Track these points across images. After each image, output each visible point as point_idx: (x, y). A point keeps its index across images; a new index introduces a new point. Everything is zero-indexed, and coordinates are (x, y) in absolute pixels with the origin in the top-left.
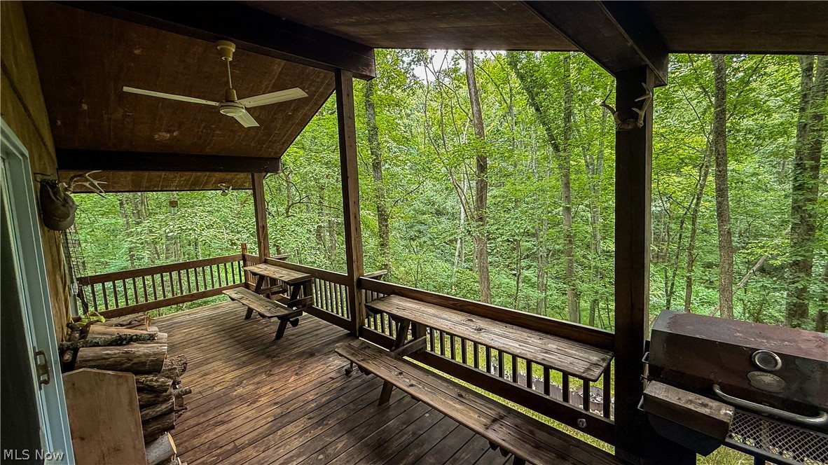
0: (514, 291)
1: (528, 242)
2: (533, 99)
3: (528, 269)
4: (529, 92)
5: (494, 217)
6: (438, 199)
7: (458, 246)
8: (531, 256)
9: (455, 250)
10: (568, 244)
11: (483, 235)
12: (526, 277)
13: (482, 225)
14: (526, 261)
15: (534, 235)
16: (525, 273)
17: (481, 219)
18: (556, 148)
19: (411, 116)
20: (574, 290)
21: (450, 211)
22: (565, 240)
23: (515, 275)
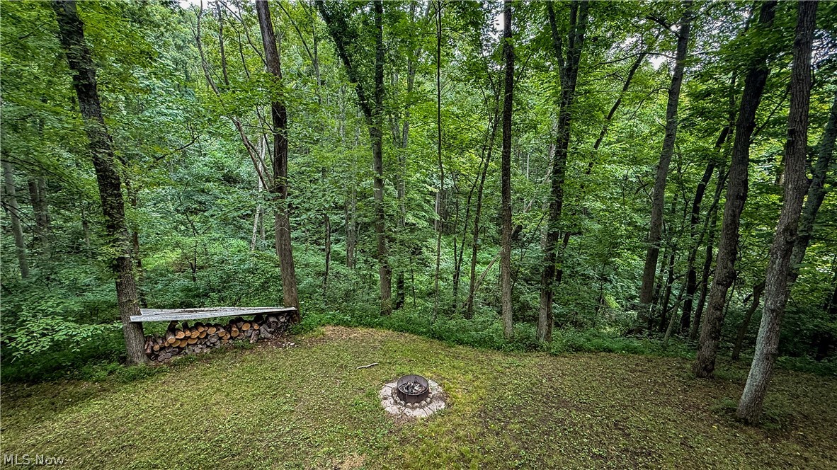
0: (324, 269)
1: (337, 214)
2: (341, 49)
3: (336, 244)
4: (338, 40)
5: (298, 188)
6: (229, 162)
7: (256, 221)
8: (341, 230)
9: (253, 225)
10: (380, 219)
11: (282, 210)
12: (335, 251)
13: (281, 198)
14: (334, 234)
15: (342, 208)
16: (335, 247)
17: (280, 189)
18: (367, 110)
19: (185, 50)
20: (385, 267)
21: (245, 178)
22: (377, 215)
23: (324, 250)
